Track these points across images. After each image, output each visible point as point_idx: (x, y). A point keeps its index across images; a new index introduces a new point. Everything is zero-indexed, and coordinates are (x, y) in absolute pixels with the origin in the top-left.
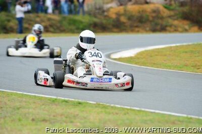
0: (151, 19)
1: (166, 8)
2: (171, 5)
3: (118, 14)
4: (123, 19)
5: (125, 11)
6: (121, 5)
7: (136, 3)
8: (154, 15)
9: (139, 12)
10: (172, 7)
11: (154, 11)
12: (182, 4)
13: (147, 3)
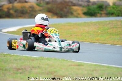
0: (28, 11)
1: (37, 5)
2: (40, 3)
3: (9, 9)
4: (12, 12)
5: (13, 7)
6: (10, 3)
7: (20, 2)
8: (31, 9)
9: (22, 8)
10: (41, 5)
11: (30, 7)
12: (48, 3)
13: (26, 2)
